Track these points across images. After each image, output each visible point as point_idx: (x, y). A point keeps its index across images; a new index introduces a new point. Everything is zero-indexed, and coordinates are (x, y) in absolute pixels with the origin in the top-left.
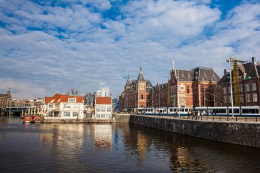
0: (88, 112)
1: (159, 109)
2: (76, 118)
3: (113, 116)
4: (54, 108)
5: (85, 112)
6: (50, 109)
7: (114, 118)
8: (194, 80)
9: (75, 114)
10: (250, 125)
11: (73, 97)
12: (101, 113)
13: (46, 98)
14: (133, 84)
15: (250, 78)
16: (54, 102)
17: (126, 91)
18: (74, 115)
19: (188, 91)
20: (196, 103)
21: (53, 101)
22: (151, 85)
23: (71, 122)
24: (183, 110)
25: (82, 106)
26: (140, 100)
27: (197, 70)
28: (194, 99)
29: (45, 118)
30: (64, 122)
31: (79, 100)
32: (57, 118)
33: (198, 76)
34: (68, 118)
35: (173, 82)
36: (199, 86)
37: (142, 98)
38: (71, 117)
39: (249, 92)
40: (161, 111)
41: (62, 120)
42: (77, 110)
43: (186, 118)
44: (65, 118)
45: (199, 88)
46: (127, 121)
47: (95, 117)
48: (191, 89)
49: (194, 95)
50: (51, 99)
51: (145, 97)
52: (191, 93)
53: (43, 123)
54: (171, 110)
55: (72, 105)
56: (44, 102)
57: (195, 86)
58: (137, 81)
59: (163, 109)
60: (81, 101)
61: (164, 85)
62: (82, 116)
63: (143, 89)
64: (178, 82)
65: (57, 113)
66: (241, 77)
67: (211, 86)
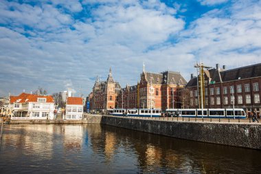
0: (58, 112)
1: (131, 110)
2: (45, 118)
3: (85, 116)
4: (21, 108)
5: (55, 112)
6: (16, 109)
7: (85, 119)
8: (163, 83)
9: (45, 114)
10: (223, 125)
11: (42, 97)
12: (72, 113)
13: (11, 97)
14: (102, 85)
15: (214, 82)
16: (21, 102)
17: (95, 92)
18: (43, 116)
19: (157, 94)
20: (164, 105)
21: (20, 100)
22: (120, 87)
23: (40, 123)
24: (154, 112)
25: (52, 106)
26: (108, 102)
27: (166, 73)
28: (162, 101)
29: (12, 118)
30: (33, 122)
31: (49, 100)
32: (25, 118)
33: (167, 79)
34: (36, 118)
35: (143, 85)
36: (168, 88)
37: (111, 99)
38: (41, 117)
39: (213, 96)
40: (132, 112)
41: (31, 121)
42: (46, 110)
43: (158, 119)
44: (33, 118)
45: (168, 91)
46: (99, 121)
47: (66, 118)
48: (160, 92)
49: (162, 97)
50: (18, 98)
51: (114, 98)
52: (160, 95)
53: (9, 123)
54: (142, 112)
55: (42, 105)
56: (8, 102)
57: (164, 89)
58: (106, 83)
59: (134, 110)
60: (51, 101)
61: (133, 87)
62: (52, 117)
63: (112, 90)
64: (148, 84)
65: (24, 113)
66: (206, 82)
67: (178, 89)
